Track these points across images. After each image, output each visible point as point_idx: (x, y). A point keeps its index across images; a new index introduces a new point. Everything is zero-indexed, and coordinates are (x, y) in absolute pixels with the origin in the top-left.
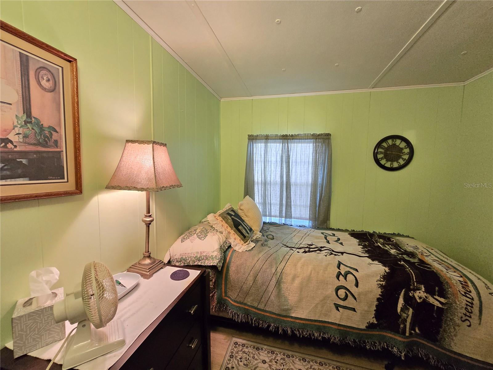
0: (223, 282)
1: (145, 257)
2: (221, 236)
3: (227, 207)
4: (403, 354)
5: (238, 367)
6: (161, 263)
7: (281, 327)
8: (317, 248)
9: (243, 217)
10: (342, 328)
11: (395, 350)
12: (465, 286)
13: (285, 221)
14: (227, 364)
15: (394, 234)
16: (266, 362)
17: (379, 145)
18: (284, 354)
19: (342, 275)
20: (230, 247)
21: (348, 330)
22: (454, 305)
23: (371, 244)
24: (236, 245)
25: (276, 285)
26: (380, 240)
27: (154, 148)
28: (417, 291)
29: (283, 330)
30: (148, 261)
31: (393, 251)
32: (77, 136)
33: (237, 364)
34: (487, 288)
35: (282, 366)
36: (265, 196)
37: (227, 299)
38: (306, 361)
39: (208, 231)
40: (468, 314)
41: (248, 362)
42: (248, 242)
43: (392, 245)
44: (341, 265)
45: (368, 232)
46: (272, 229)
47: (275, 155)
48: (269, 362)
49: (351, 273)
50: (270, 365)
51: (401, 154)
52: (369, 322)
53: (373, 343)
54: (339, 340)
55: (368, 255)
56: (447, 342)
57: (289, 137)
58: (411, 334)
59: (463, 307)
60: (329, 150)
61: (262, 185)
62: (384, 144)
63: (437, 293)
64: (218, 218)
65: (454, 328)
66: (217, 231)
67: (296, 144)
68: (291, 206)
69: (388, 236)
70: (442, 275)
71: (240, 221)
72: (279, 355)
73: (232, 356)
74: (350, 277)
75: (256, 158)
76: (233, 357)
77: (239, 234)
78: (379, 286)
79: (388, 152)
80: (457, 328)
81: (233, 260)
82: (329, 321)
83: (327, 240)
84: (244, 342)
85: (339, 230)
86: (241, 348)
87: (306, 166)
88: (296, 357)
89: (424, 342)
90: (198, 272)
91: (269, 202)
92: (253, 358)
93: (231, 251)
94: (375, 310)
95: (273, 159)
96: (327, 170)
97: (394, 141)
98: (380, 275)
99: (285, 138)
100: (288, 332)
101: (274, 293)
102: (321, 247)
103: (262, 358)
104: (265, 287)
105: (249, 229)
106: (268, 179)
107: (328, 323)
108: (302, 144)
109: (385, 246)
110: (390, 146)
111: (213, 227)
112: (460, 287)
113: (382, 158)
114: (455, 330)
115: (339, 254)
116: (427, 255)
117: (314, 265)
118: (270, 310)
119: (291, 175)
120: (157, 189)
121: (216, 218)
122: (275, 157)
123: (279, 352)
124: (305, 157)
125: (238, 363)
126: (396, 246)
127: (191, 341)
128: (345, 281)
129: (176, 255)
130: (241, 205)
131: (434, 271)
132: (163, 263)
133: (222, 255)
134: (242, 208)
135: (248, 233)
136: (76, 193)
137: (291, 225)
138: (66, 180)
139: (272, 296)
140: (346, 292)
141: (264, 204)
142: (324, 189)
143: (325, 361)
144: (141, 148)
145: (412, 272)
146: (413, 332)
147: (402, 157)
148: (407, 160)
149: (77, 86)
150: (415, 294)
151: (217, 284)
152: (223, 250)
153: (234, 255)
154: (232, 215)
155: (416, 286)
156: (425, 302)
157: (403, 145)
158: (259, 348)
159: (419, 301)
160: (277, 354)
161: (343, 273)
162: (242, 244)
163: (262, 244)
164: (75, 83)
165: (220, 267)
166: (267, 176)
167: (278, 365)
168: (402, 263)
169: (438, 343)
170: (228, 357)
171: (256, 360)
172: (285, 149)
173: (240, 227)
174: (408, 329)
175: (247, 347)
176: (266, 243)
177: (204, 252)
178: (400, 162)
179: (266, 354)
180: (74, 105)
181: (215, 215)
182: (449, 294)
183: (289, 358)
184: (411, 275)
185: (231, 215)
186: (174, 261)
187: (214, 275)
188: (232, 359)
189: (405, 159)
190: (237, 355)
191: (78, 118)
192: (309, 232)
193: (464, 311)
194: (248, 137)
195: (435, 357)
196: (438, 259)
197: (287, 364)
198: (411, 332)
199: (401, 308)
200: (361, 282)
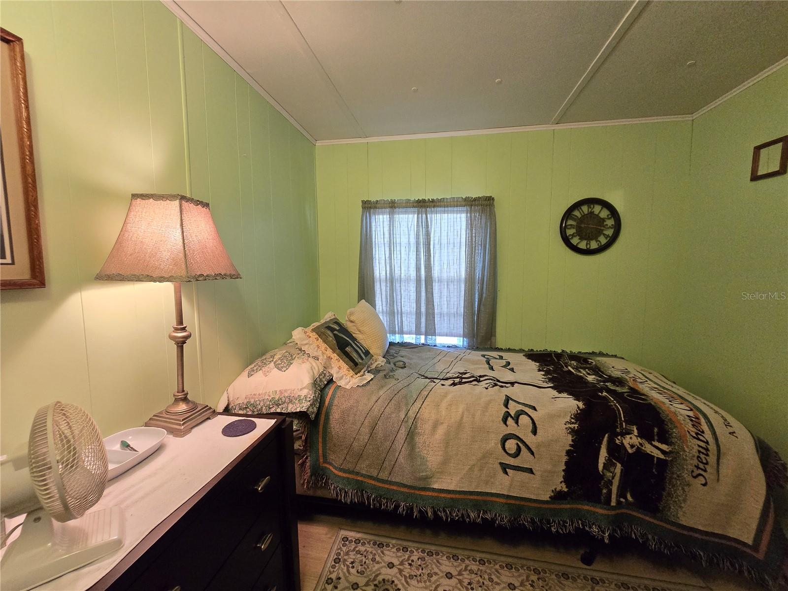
0: (320, 440)
1: (177, 401)
2: (316, 363)
3: (327, 317)
4: (607, 535)
5: (348, 577)
6: (206, 411)
7: (417, 506)
8: (473, 377)
9: (354, 333)
10: (513, 502)
11: (595, 529)
12: (697, 424)
13: (426, 339)
14: (329, 573)
15: (593, 353)
16: (394, 566)
17: (568, 214)
18: (423, 551)
19: (511, 417)
20: (331, 381)
21: (522, 503)
22: (681, 453)
23: (558, 369)
24: (341, 378)
25: (406, 439)
26: (572, 362)
27: (183, 208)
28: (627, 436)
29: (420, 511)
30: (183, 407)
31: (591, 378)
32: (30, 180)
33: (346, 573)
34: (726, 425)
35: (420, 570)
36: (391, 301)
37: (328, 466)
38: (458, 558)
39: (294, 356)
40: (701, 466)
41: (365, 568)
42: (362, 373)
43: (589, 369)
44: (510, 402)
45: (555, 351)
46: (404, 352)
47: (406, 232)
48: (400, 565)
49: (526, 412)
50: (399, 569)
51: (602, 228)
52: (555, 489)
53: (561, 522)
54: (509, 521)
55: (552, 385)
56: (672, 512)
57: (428, 204)
58: (619, 503)
59: (694, 456)
60: (491, 224)
61: (386, 283)
62: (577, 213)
63: (656, 438)
64: (311, 335)
65: (683, 489)
66: (309, 357)
67: (440, 215)
68: (434, 315)
69: (584, 356)
70: (663, 408)
71: (348, 339)
72: (415, 553)
73: (338, 560)
74: (524, 419)
75: (377, 239)
76: (340, 561)
77: (347, 359)
78: (568, 432)
79: (583, 226)
80: (686, 488)
81: (336, 402)
82: (492, 492)
83: (490, 365)
84: (359, 535)
85: (509, 350)
86: (353, 545)
87: (457, 250)
88: (443, 554)
89: (640, 515)
90: (272, 422)
91: (399, 309)
92: (374, 560)
93: (332, 388)
94: (563, 470)
95: (404, 240)
96: (489, 255)
97: (591, 208)
98: (570, 414)
99: (423, 205)
100: (428, 515)
101: (404, 452)
102: (480, 376)
103: (387, 559)
104: (388, 444)
105: (364, 351)
106: (397, 272)
107: (492, 495)
108: (449, 215)
109: (580, 372)
110: (585, 215)
111: (303, 349)
112: (689, 426)
113: (573, 236)
114: (684, 493)
115: (507, 385)
116: (642, 381)
117: (467, 404)
118: (397, 480)
119: (432, 265)
120: (188, 277)
121: (308, 334)
122: (407, 236)
123: (416, 548)
124: (454, 235)
125: (348, 571)
126: (596, 370)
127: (260, 539)
128: (516, 425)
129: (238, 398)
130: (352, 314)
131: (652, 403)
132: (211, 410)
133: (317, 395)
134: (352, 318)
135: (362, 359)
136: (30, 285)
137: (435, 346)
138: (8, 260)
139: (401, 457)
140: (517, 444)
141: (392, 314)
142: (485, 286)
143: (488, 556)
144: (159, 208)
145: (619, 406)
146: (622, 500)
147: (604, 232)
148: (611, 237)
149: (25, 88)
150: (624, 441)
151: (309, 443)
152: (319, 386)
153: (338, 394)
154: (335, 330)
155: (625, 428)
156: (639, 452)
157: (604, 213)
158: (383, 544)
159: (630, 451)
160: (412, 552)
161: (512, 413)
162: (352, 376)
163: (385, 375)
164: (21, 83)
165: (313, 413)
166: (394, 267)
167: (413, 568)
168: (605, 394)
169: (659, 515)
170: (331, 562)
171: (378, 563)
172: (422, 223)
173: (348, 349)
174: (614, 496)
175: (363, 544)
176: (392, 374)
177: (286, 391)
178: (601, 241)
179: (394, 552)
180: (21, 123)
181: (306, 330)
182: (673, 438)
183: (431, 557)
184: (617, 412)
185: (332, 330)
186: (235, 409)
187: (305, 428)
188: (337, 565)
189: (608, 236)
190: (346, 557)
191: (31, 147)
192: (462, 355)
193: (695, 462)
194: (361, 204)
195: (656, 538)
196: (656, 386)
197: (427, 566)
198: (620, 501)
199: (604, 464)
200: (541, 426)
